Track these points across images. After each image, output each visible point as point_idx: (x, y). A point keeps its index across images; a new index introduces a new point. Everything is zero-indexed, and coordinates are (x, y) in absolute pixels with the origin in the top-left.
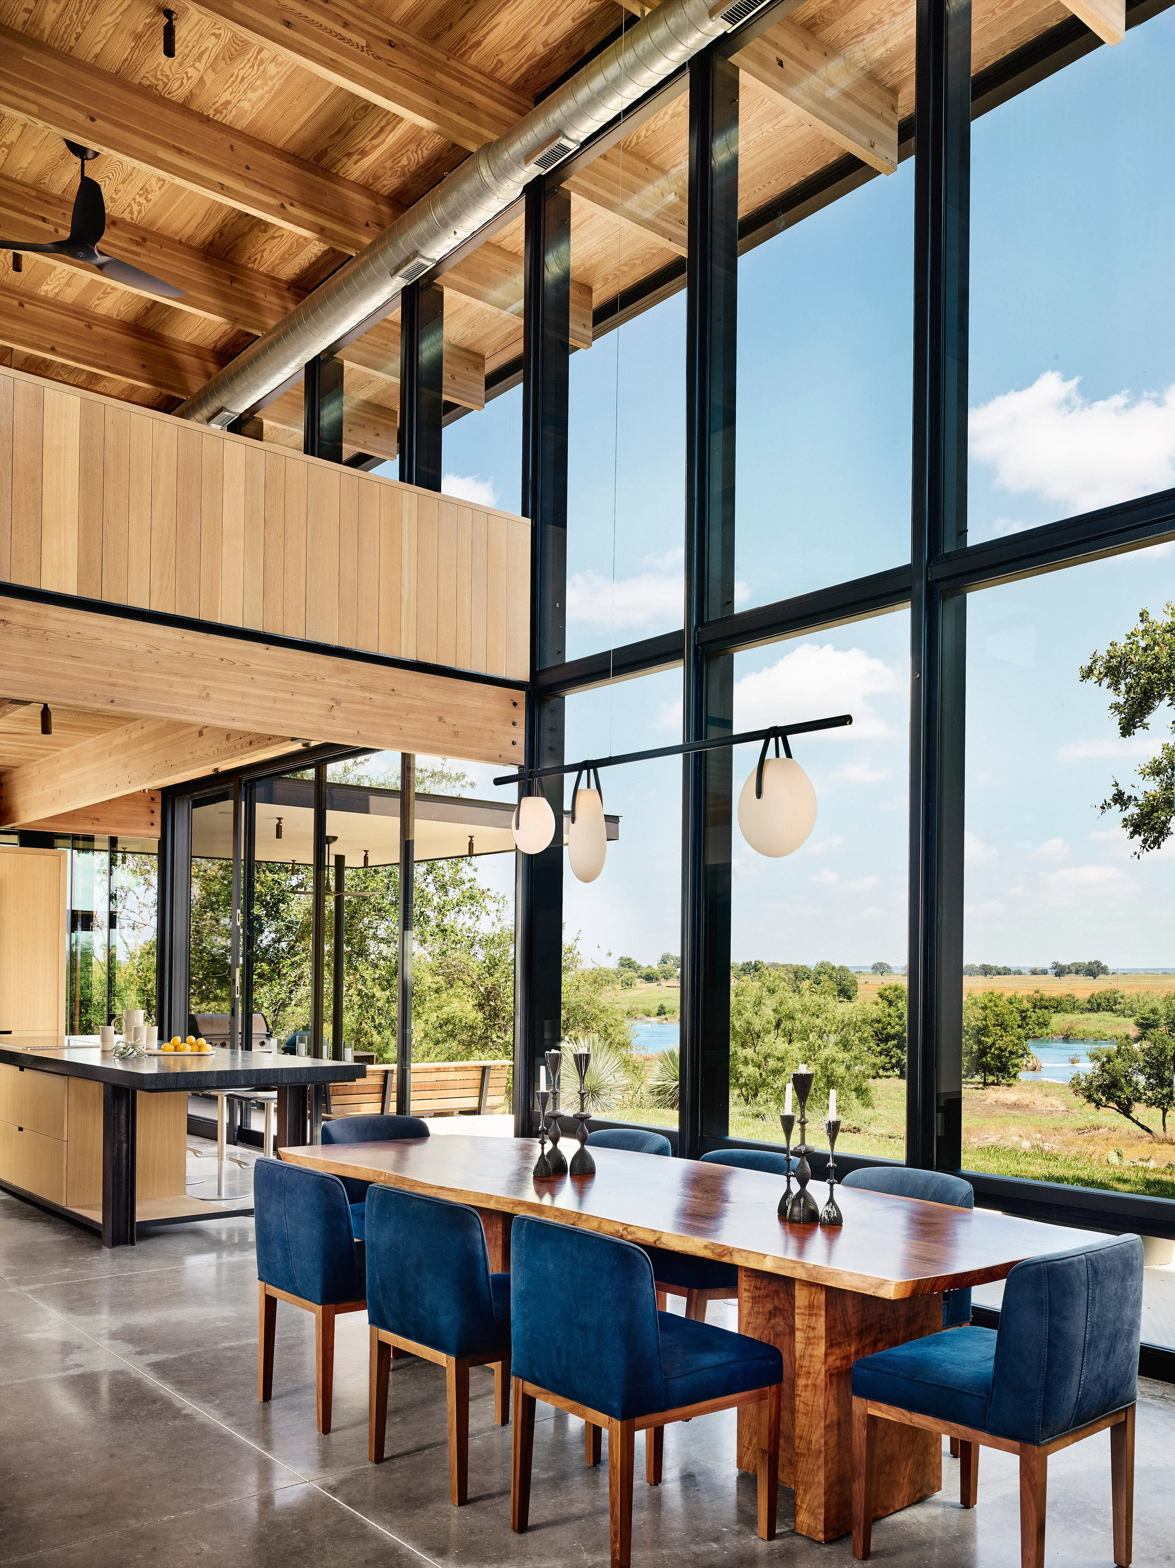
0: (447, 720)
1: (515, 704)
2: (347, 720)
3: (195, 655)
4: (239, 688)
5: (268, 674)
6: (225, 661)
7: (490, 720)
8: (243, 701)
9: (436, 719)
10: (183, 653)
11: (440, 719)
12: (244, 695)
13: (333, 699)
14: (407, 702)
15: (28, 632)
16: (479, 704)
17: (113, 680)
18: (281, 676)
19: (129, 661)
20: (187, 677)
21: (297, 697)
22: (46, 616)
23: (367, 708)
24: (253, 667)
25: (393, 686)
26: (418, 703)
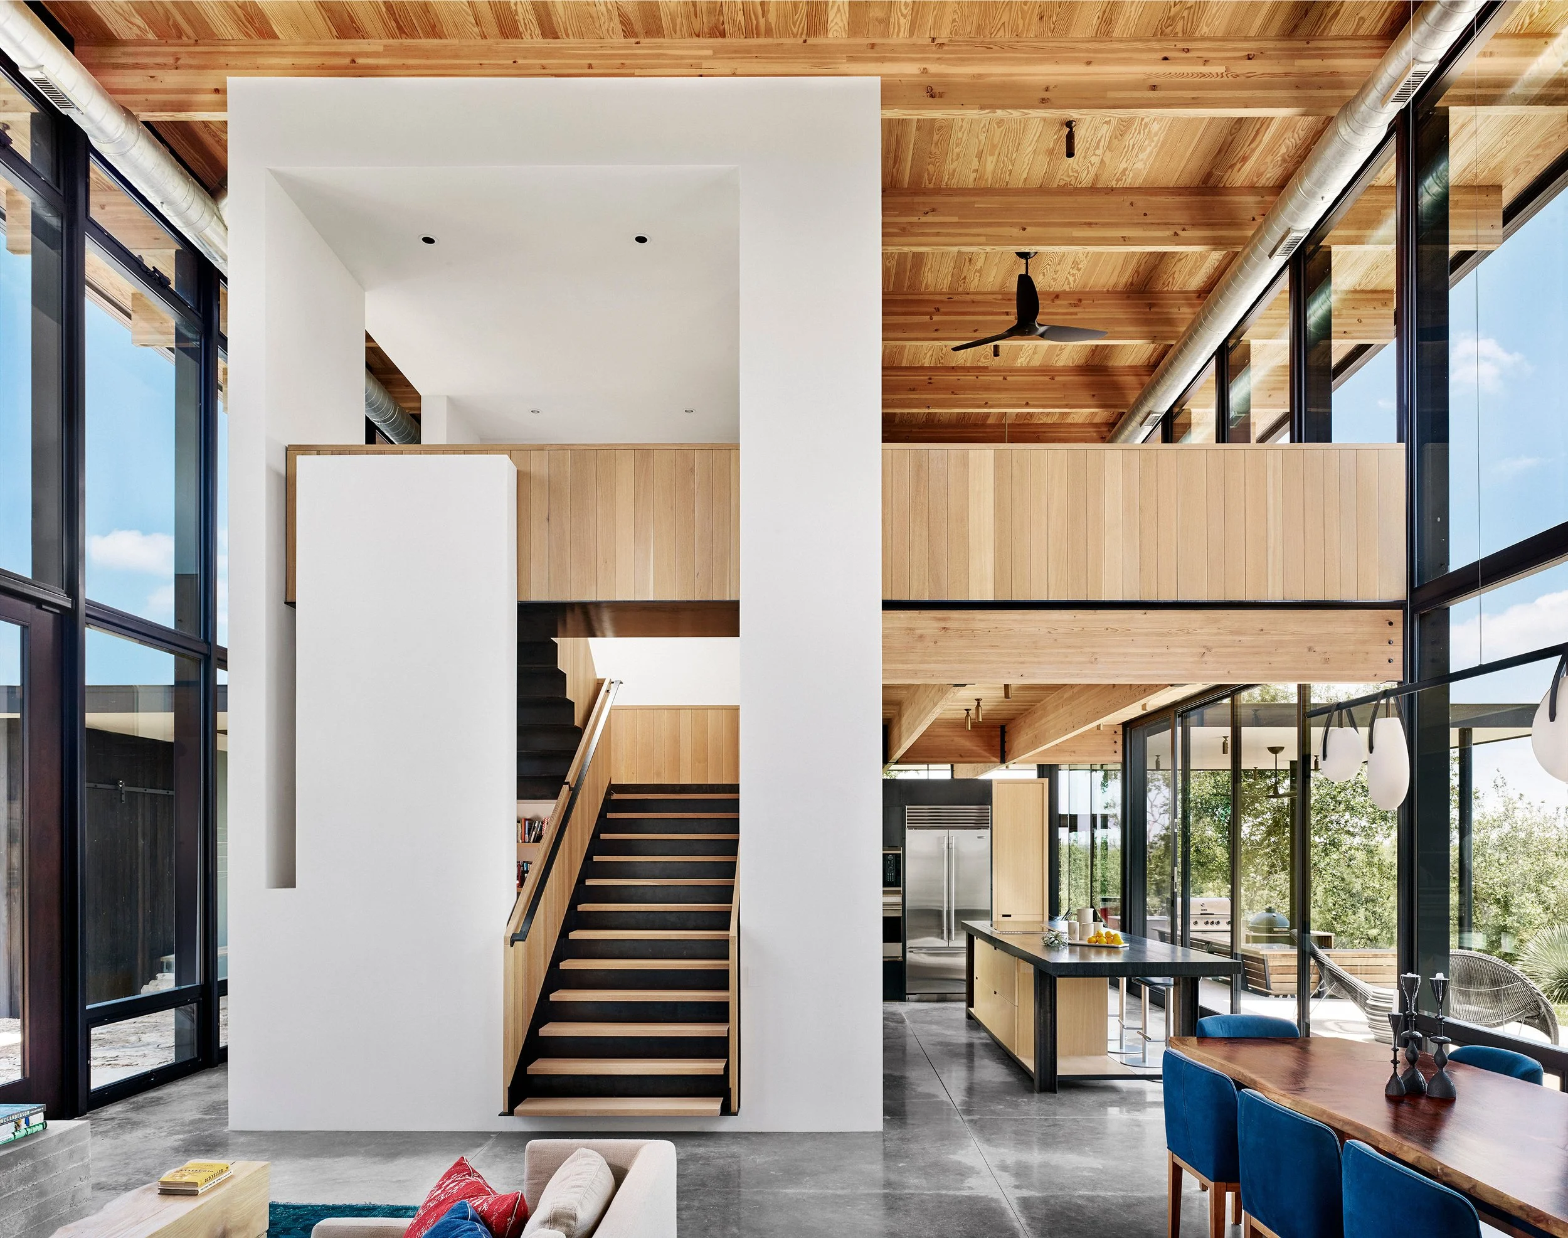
0: (1317, 649)
1: (1391, 624)
2: (1218, 662)
3: (1085, 629)
4: (1122, 650)
5: (1147, 635)
6: (1109, 630)
7: (1364, 642)
8: (1125, 660)
9: (1306, 650)
10: (1075, 629)
11: (1310, 649)
12: (1125, 655)
13: (1204, 647)
14: (1276, 638)
15: (961, 633)
16: (1351, 630)
17: (1022, 659)
18: (1158, 635)
19: (1034, 642)
20: (1080, 647)
21: (1172, 650)
22: (974, 619)
23: (1237, 649)
24: (1133, 630)
25: (1261, 626)
26: (1287, 638)
